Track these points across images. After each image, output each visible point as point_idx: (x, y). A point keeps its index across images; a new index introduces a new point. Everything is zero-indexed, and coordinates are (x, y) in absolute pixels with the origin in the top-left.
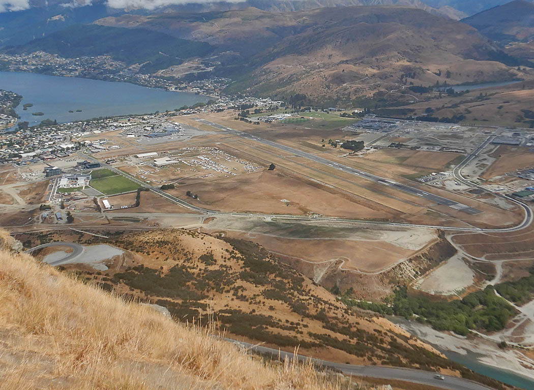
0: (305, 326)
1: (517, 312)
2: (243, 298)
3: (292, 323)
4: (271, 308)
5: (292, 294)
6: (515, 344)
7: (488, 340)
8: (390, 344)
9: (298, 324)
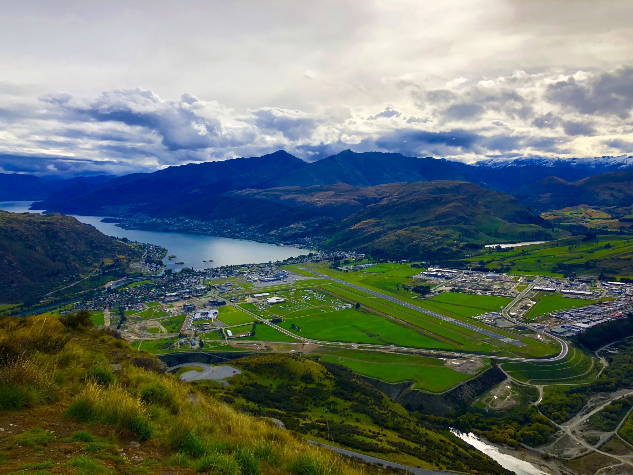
0: (385, 435)
1: (557, 429)
2: (335, 411)
3: (374, 433)
4: (357, 420)
5: (374, 409)
6: (557, 456)
7: (534, 452)
8: (453, 452)
9: (379, 434)
